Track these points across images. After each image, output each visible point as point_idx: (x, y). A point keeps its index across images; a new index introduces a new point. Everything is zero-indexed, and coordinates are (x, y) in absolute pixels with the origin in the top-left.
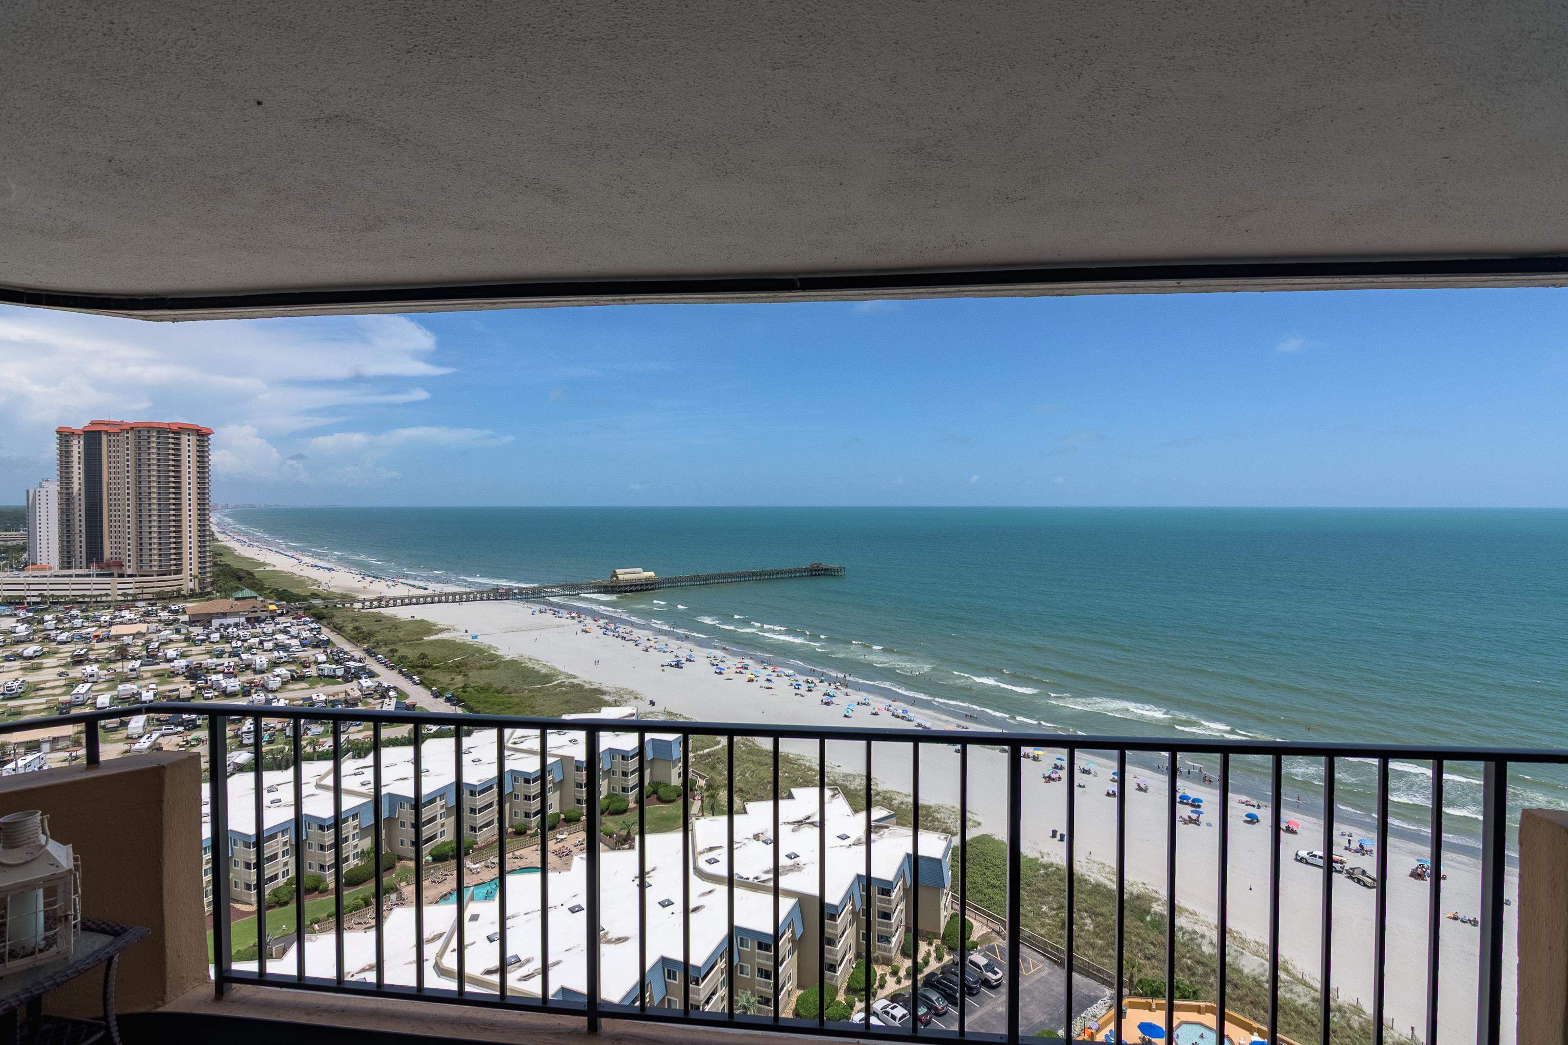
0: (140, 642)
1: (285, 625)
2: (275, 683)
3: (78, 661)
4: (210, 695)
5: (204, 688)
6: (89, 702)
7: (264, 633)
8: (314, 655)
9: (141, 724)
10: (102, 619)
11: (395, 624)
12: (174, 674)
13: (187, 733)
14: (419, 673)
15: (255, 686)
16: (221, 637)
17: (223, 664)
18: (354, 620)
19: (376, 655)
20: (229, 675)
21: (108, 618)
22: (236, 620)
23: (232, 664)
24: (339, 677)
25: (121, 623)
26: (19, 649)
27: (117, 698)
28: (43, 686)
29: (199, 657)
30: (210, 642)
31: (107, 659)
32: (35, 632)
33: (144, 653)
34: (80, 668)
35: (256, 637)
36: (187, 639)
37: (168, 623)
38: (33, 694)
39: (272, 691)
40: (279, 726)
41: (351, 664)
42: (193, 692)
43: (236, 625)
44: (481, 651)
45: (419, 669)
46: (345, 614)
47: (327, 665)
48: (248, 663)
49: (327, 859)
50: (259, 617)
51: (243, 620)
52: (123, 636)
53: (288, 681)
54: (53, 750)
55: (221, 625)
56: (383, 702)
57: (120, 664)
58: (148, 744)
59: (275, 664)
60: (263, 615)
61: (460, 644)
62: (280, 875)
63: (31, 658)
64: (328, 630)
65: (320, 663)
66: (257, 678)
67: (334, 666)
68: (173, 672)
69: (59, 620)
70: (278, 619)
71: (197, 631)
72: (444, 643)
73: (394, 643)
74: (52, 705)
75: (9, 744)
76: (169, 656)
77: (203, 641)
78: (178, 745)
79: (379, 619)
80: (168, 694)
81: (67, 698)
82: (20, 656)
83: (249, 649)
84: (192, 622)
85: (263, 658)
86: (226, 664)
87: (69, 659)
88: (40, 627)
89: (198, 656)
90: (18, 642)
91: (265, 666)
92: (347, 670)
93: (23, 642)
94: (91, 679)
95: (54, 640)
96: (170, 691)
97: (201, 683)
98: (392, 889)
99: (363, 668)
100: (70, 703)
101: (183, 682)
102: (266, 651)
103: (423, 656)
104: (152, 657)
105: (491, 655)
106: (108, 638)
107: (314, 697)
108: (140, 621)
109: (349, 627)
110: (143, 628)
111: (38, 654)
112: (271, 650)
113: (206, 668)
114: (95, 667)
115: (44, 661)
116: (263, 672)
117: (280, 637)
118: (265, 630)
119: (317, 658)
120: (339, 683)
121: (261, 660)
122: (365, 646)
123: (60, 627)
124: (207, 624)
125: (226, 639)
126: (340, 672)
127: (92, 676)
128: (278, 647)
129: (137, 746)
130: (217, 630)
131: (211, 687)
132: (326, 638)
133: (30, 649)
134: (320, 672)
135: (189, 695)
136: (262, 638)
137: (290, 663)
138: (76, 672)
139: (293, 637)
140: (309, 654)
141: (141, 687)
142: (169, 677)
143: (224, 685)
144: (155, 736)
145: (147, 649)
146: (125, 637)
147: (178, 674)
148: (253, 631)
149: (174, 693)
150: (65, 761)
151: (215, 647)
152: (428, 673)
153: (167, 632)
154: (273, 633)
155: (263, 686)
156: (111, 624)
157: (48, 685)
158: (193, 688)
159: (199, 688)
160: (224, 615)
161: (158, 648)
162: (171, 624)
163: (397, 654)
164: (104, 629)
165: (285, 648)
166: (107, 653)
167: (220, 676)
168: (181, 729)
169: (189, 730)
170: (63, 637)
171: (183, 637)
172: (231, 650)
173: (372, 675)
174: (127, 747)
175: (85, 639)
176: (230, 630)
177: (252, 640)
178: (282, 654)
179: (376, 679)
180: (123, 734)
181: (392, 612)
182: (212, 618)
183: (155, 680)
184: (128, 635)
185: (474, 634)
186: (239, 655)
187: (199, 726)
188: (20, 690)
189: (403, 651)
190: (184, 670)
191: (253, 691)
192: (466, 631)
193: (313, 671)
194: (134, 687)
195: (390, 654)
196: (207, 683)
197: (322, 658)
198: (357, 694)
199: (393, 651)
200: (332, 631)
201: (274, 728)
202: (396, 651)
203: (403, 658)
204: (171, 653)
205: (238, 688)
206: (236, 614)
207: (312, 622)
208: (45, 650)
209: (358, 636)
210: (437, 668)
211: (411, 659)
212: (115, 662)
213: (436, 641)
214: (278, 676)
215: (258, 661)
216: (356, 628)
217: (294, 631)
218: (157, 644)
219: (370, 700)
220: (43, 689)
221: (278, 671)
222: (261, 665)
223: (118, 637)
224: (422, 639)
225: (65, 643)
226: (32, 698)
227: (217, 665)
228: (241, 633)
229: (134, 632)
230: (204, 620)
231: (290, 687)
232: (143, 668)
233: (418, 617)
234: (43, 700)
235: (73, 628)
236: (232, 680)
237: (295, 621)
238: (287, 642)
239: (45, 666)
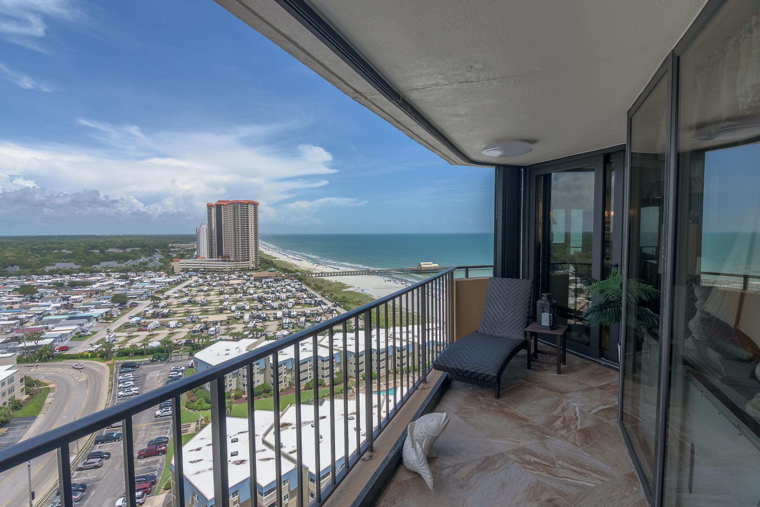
0: (239, 287)
1: (289, 282)
2: (290, 305)
3: (221, 293)
4: (268, 308)
5: (266, 306)
6: (228, 308)
7: (282, 285)
8: (302, 295)
9: (248, 317)
10: (225, 278)
11: (330, 284)
12: (253, 300)
13: (263, 322)
14: (343, 304)
15: (283, 306)
16: (267, 286)
17: (270, 297)
18: (314, 281)
19: (325, 296)
20: (273, 301)
21: (227, 277)
22: (271, 280)
23: (273, 297)
24: (313, 304)
25: (231, 279)
26: (202, 287)
27: (237, 308)
28: (212, 302)
29: (261, 294)
30: (263, 288)
31: (230, 293)
32: (205, 282)
33: (242, 291)
34: (222, 296)
35: (279, 287)
36: (255, 287)
37: (247, 280)
38: (210, 305)
39: (290, 308)
40: (295, 322)
41: (316, 299)
42: (262, 307)
43: (271, 282)
44: (366, 296)
45: (343, 303)
46: (310, 279)
47: (308, 299)
48: (279, 297)
49: (325, 374)
50: (278, 279)
51: (273, 280)
52: (234, 284)
53: (294, 305)
54: (221, 325)
55: (266, 281)
56: (332, 315)
57: (235, 295)
58: (252, 325)
59: (288, 298)
60: (280, 278)
61: (357, 293)
62: (309, 378)
63: (206, 291)
64: (304, 285)
65: (304, 298)
66: (283, 303)
67: (311, 300)
68: (253, 299)
69: (212, 278)
70: (285, 280)
71: (257, 284)
72: (351, 292)
73: (331, 291)
74: (217, 309)
75: (208, 322)
76: (251, 293)
77: (261, 287)
78: (261, 326)
79: (323, 281)
80: (254, 307)
81: (221, 307)
82: (202, 291)
83: (278, 291)
84: (255, 280)
85: (284, 295)
86: (271, 297)
87: (218, 292)
88: (206, 280)
89: (260, 292)
90: (200, 285)
91: (285, 298)
92: (316, 301)
93: (202, 285)
94: (227, 300)
95: (211, 285)
96: (255, 306)
97: (264, 304)
98: (350, 388)
99: (321, 301)
100: (222, 308)
101: (257, 303)
102: (284, 292)
103: (344, 297)
104: (245, 293)
105: (371, 298)
106: (229, 285)
107: (306, 311)
108: (237, 279)
109: (313, 284)
110: (240, 281)
111: (208, 290)
112: (285, 292)
113: (264, 298)
114: (228, 295)
115: (211, 293)
116: (284, 301)
117: (288, 287)
118: (282, 284)
119: (303, 296)
120: (313, 307)
121: (283, 296)
122: (320, 292)
123: (212, 280)
124: (261, 282)
125: (269, 287)
126: (313, 302)
127: (227, 299)
128: (288, 291)
129: (249, 326)
130: (265, 283)
131: (268, 306)
132: (305, 288)
133: (206, 288)
134: (305, 302)
135: (261, 308)
136: (281, 287)
137: (293, 297)
138: (222, 297)
139: (292, 287)
140: (299, 294)
141: (244, 304)
142: (252, 301)
143: (273, 305)
144: (254, 322)
145: (243, 290)
146: (235, 285)
147: (255, 300)
148: (277, 284)
149: (256, 307)
150: (226, 329)
151: (266, 290)
152: (347, 304)
153: (248, 284)
154: (285, 286)
155: (285, 306)
156: (228, 280)
157: (214, 301)
158: (262, 305)
159: (264, 306)
160: (266, 278)
161: (247, 289)
162: (248, 281)
163: (333, 296)
164: (226, 282)
165: (290, 291)
166: (230, 291)
167: (270, 301)
168: (261, 320)
169: (263, 321)
170: (214, 284)
171: (253, 286)
172: (271, 291)
173: (325, 304)
174: (245, 326)
175: (221, 285)
176: (269, 283)
177: (278, 288)
178: (290, 294)
179: (327, 306)
180: (242, 321)
181: (328, 279)
182: (262, 279)
183: (247, 302)
184: (235, 284)
185: (363, 289)
186: (274, 294)
187: (267, 320)
188: (206, 303)
189: (335, 295)
190: (257, 298)
191: (282, 308)
192: (359, 288)
193: (303, 302)
194: (242, 304)
195: (330, 296)
196: (266, 304)
197: (305, 296)
198: (321, 311)
199: (332, 295)
200: (306, 286)
201: (293, 322)
202: (333, 295)
203: (336, 298)
204: (252, 292)
205: (277, 306)
206: (270, 277)
207: (298, 282)
208: (210, 288)
209: (317, 288)
210: (350, 303)
211: (339, 298)
212: (233, 294)
213: (348, 291)
214: (290, 302)
215: (282, 296)
216: (316, 285)
217: (292, 285)
218: (246, 288)
219: (326, 314)
220: (212, 303)
221: (290, 300)
222: (284, 298)
223: (232, 285)
224: (341, 290)
225: (215, 286)
226: (210, 306)
227: (268, 297)
228: (274, 285)
229: (237, 283)
230: (259, 279)
231: (295, 307)
232: (243, 297)
233: (338, 281)
234: (214, 307)
235: (216, 281)
236: (275, 303)
237: (291, 281)
238: (291, 289)
239: (211, 294)
